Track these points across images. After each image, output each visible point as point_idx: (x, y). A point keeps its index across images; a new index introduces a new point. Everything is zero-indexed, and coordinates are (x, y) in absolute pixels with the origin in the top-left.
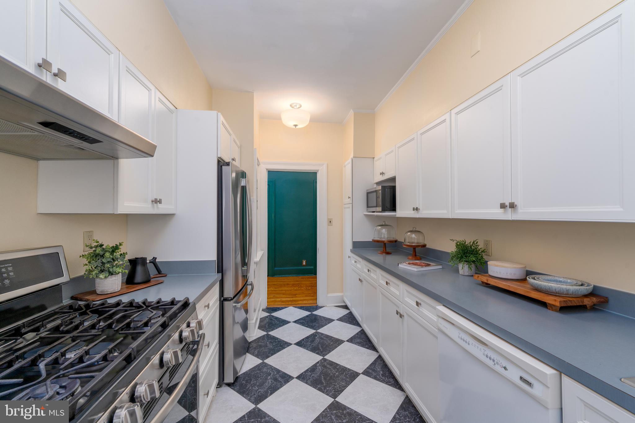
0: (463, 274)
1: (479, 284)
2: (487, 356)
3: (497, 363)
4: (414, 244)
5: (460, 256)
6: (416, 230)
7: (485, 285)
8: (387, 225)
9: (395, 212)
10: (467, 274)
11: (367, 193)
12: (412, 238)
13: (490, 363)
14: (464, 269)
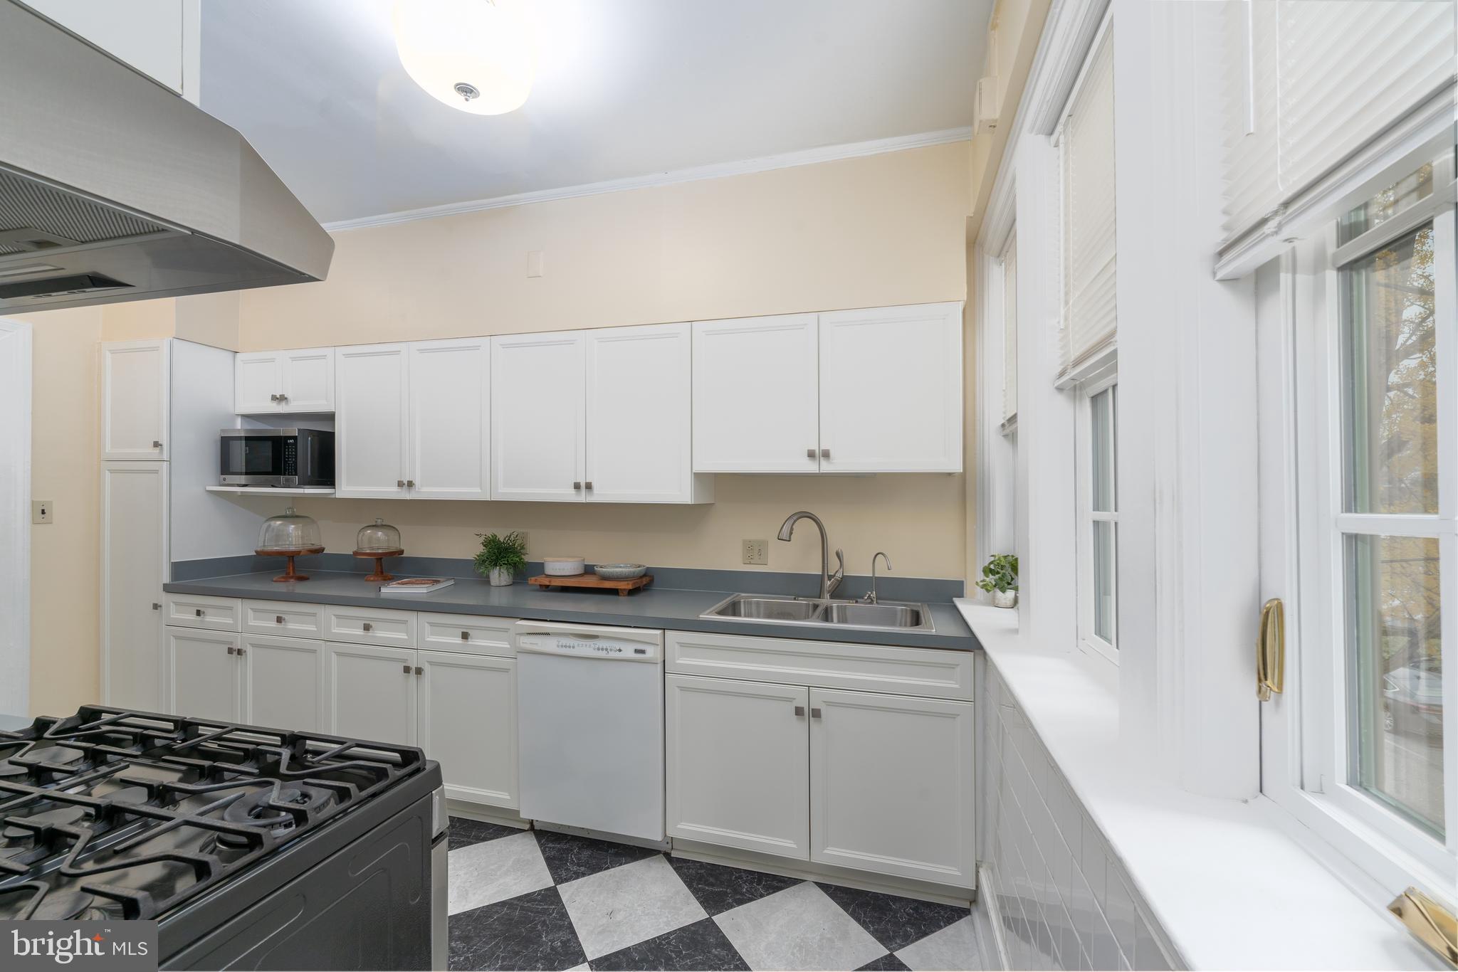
0: (498, 584)
1: (537, 590)
2: (598, 649)
3: (611, 650)
4: (380, 551)
5: (494, 558)
6: (384, 523)
7: (544, 589)
8: (297, 517)
9: (332, 487)
10: (504, 583)
11: (223, 438)
12: (378, 539)
13: (602, 654)
14: (499, 576)
